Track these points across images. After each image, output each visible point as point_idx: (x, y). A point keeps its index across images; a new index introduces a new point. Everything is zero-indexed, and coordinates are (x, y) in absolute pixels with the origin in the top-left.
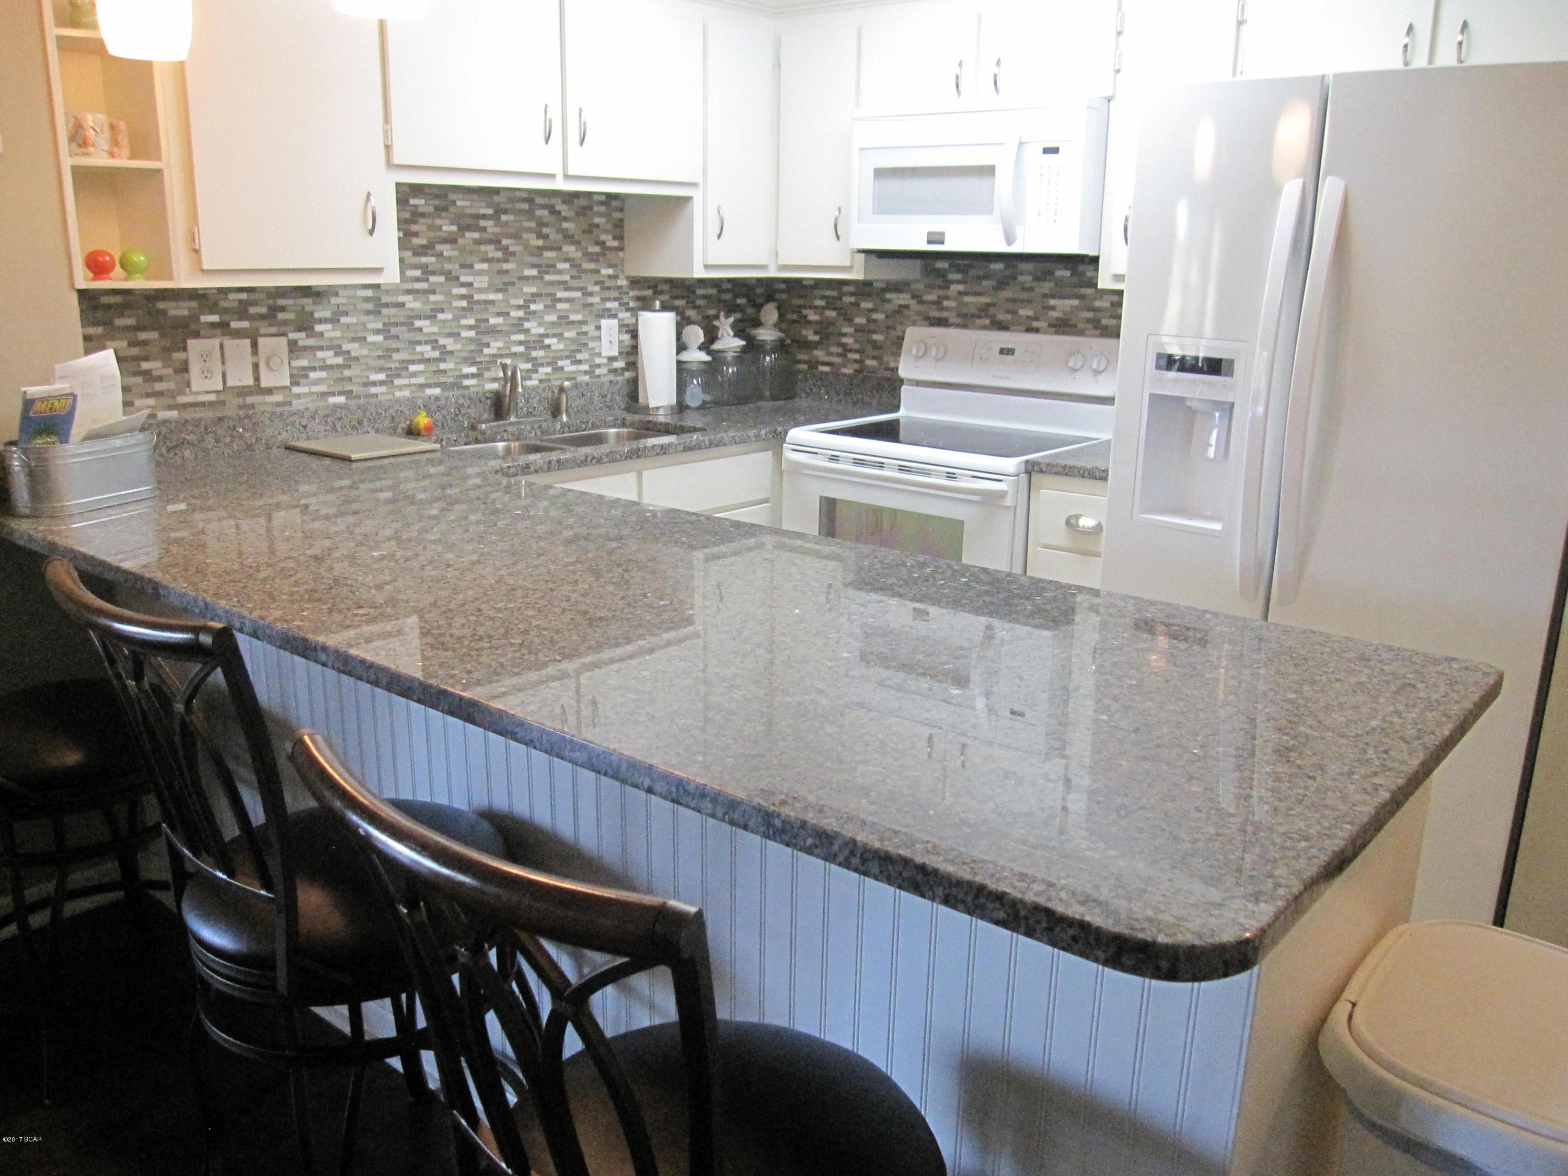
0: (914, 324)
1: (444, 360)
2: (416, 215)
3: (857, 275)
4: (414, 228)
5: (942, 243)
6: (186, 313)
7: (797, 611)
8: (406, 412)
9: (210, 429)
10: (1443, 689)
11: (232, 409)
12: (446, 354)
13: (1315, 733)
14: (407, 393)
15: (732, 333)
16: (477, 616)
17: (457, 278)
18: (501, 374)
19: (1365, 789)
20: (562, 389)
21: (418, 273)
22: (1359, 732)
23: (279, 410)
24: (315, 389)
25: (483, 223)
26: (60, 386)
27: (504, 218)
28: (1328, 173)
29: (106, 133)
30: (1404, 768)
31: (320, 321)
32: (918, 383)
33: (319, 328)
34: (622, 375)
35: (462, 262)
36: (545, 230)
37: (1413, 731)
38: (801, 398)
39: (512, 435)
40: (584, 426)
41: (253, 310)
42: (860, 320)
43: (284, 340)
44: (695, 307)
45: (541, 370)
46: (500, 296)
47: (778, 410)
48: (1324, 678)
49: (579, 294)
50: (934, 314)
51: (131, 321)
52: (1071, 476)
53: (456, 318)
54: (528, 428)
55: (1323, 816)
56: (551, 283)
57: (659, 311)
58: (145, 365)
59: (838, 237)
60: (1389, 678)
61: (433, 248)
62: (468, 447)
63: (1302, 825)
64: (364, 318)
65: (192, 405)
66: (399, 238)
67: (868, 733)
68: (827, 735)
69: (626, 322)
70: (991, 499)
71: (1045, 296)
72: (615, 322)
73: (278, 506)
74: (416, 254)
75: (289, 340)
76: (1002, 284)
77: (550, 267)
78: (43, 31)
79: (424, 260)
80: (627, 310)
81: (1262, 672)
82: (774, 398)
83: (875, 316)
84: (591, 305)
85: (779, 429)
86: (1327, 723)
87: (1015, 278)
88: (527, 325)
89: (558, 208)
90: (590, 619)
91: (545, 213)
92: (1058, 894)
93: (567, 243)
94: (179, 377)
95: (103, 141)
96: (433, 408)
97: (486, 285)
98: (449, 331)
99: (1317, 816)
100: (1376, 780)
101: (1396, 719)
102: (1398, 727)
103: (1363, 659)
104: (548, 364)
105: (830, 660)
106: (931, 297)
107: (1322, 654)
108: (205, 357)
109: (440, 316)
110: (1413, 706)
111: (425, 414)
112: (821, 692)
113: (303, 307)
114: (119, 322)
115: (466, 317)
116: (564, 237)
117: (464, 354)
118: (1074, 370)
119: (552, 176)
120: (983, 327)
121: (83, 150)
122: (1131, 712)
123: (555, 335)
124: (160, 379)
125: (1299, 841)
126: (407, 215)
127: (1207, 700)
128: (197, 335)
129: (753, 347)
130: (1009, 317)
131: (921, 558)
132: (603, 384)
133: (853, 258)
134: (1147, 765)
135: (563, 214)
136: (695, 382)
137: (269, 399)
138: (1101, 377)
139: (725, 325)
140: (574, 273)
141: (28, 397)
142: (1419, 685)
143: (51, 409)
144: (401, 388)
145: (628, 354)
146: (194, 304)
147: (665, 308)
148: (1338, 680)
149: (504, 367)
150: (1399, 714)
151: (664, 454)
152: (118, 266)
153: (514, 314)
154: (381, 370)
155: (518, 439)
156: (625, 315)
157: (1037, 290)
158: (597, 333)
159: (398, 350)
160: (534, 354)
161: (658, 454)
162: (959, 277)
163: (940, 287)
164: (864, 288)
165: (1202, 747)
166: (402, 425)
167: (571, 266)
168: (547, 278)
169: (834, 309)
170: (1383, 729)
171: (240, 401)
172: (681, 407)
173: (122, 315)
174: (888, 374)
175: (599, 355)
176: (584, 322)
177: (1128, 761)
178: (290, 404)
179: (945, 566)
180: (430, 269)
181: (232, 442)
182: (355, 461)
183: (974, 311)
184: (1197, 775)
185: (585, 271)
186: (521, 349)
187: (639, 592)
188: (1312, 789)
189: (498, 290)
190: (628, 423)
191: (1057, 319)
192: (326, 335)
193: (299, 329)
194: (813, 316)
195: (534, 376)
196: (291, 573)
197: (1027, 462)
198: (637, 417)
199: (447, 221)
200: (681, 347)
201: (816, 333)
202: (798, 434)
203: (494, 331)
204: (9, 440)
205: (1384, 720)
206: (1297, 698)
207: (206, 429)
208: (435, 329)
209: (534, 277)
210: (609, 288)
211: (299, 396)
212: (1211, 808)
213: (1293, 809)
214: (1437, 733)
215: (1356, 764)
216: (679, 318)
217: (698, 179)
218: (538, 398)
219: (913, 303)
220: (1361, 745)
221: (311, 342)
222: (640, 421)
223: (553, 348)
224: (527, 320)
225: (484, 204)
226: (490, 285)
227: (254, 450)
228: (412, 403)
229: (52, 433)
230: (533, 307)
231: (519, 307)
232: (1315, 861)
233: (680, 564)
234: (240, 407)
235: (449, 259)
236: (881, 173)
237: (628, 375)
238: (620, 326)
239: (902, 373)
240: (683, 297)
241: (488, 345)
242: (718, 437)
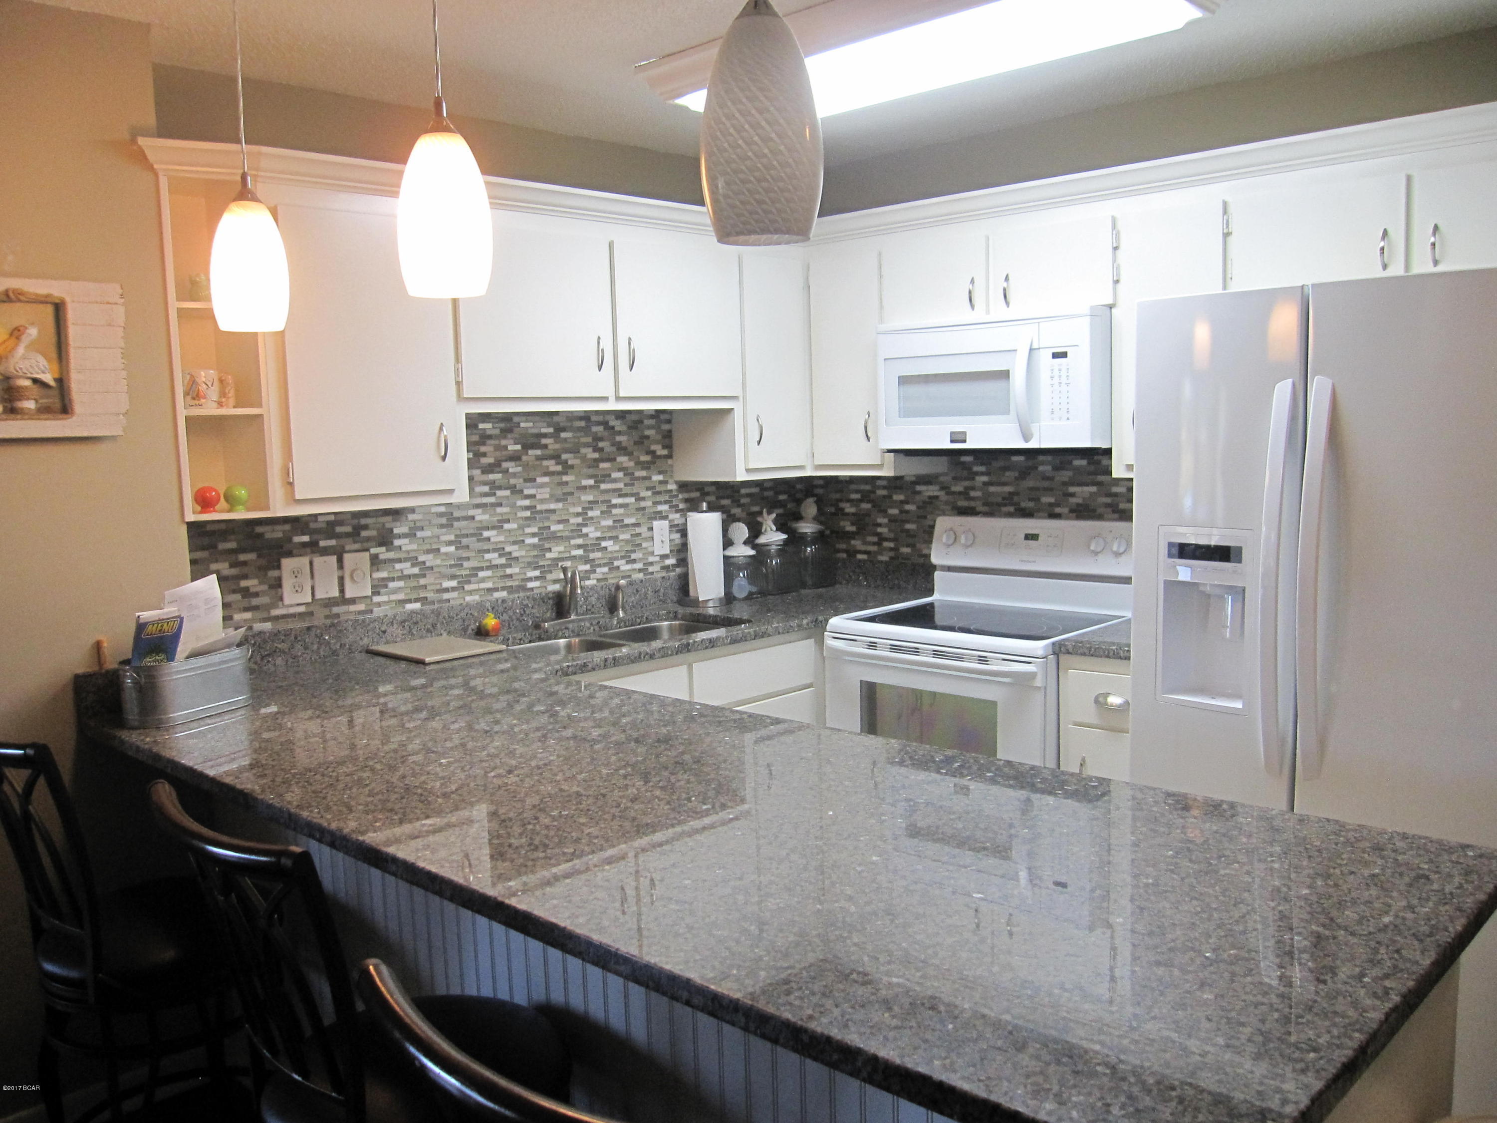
0: (944, 514)
1: (510, 566)
2: (485, 438)
3: (888, 472)
4: (483, 449)
5: (965, 441)
6: (280, 535)
7: (831, 813)
8: (476, 614)
9: (299, 638)
10: (1457, 880)
11: (319, 619)
12: (512, 560)
13: (1327, 933)
14: (476, 598)
15: (774, 528)
16: (534, 825)
17: (521, 491)
18: (562, 576)
19: (1375, 993)
20: (618, 588)
21: (486, 489)
22: (1371, 929)
23: (361, 617)
24: (394, 597)
25: (544, 441)
26: (170, 610)
27: (563, 435)
28: (1316, 373)
29: (216, 387)
30: (1415, 968)
31: (399, 536)
32: (950, 569)
33: (397, 542)
34: (674, 571)
35: (526, 477)
36: (601, 444)
37: (1426, 927)
38: (841, 583)
39: (573, 631)
40: (638, 620)
41: (339, 529)
42: (894, 511)
43: (367, 554)
44: (739, 506)
45: (598, 570)
46: (560, 505)
47: (820, 596)
48: (1337, 871)
49: (632, 500)
50: (962, 503)
51: (232, 545)
52: (1097, 656)
53: (521, 528)
54: (588, 624)
55: (1335, 1025)
56: (607, 491)
57: (705, 512)
58: (244, 583)
59: (868, 439)
60: (1403, 869)
61: (500, 466)
62: (533, 644)
63: (1311, 1034)
64: (437, 531)
65: (284, 617)
66: (468, 459)
67: (893, 942)
68: (855, 944)
69: (676, 523)
70: (1022, 681)
71: (1065, 484)
72: (666, 523)
73: (358, 707)
74: (483, 472)
75: (370, 555)
76: (1024, 474)
77: (606, 477)
78: (166, 303)
79: (492, 477)
80: (677, 511)
81: (1276, 866)
82: (816, 586)
83: (908, 507)
84: (644, 509)
85: (820, 618)
86: (1339, 921)
87: (1036, 468)
88: (585, 530)
89: (611, 423)
90: (638, 826)
91: (600, 429)
92: (1069, 1113)
93: (620, 455)
94: (273, 592)
95: (213, 394)
96: (501, 609)
97: (547, 496)
98: (514, 539)
99: (1327, 1023)
100: (1387, 983)
101: (1409, 915)
102: (1409, 923)
103: (1378, 848)
104: (605, 565)
105: (860, 865)
106: (958, 488)
107: (1336, 844)
108: (296, 574)
109: (506, 526)
110: (1428, 899)
111: (493, 616)
112: (850, 898)
113: (384, 524)
114: (222, 546)
115: (529, 526)
116: (618, 449)
117: (529, 560)
118: (1096, 553)
119: (605, 399)
120: (1010, 515)
121: (197, 402)
122: (1146, 914)
123: (610, 538)
124: (257, 595)
125: (1308, 1052)
126: (476, 438)
127: (1221, 898)
128: (290, 554)
129: (795, 540)
130: (1031, 504)
131: (949, 753)
132: (656, 580)
133: (883, 458)
134: (1160, 971)
135: (617, 429)
136: (741, 575)
137: (352, 608)
138: (1123, 559)
139: (768, 521)
140: (627, 480)
141: (141, 621)
142: (1434, 877)
143: (160, 630)
144: (471, 592)
145: (679, 551)
146: (287, 527)
147: (711, 509)
148: (1352, 873)
149: (564, 570)
150: (1411, 908)
151: (713, 647)
152: (222, 499)
153: (573, 520)
154: (453, 577)
155: (578, 635)
156: (676, 517)
157: (1057, 478)
158: (649, 534)
159: (468, 559)
160: (592, 556)
161: (707, 648)
162: (982, 469)
163: (966, 479)
164: (895, 483)
165: (1214, 950)
166: (473, 627)
167: (625, 475)
168: (603, 486)
169: (869, 502)
170: (1396, 926)
171: (326, 612)
172: (729, 598)
173: (225, 540)
174: (922, 560)
175: (652, 553)
176: (638, 525)
177: (1142, 967)
178: (371, 612)
179: (972, 761)
180: (497, 484)
181: (319, 649)
182: (430, 664)
183: (999, 500)
184: (1209, 981)
185: (638, 479)
186: (580, 552)
187: (684, 796)
188: (1322, 994)
189: (558, 500)
190: (680, 616)
191: (1078, 505)
192: (404, 549)
193: (381, 545)
194: (849, 509)
195: (592, 576)
196: (367, 782)
197: (1054, 644)
198: (689, 610)
199: (512, 441)
200: (728, 543)
201: (853, 524)
202: (835, 622)
203: (555, 538)
204: (121, 660)
205: (1397, 916)
206: (1311, 894)
207: (296, 638)
208: (502, 538)
209: (591, 487)
210: (659, 493)
211: (379, 604)
212: (1222, 1017)
213: (1302, 1017)
214: (1451, 929)
215: (1365, 965)
216: (725, 516)
217: (737, 392)
218: (596, 595)
219: (941, 494)
220: (1373, 944)
221: (391, 555)
222: (691, 614)
223: (609, 549)
224: (586, 525)
225: (545, 424)
226: (552, 496)
227: (338, 655)
228: (481, 608)
229: (160, 652)
230: (590, 514)
231: (578, 515)
232: (1323, 1073)
233: (723, 765)
234: (327, 617)
235: (514, 475)
236: (904, 380)
237: (678, 570)
238: (671, 526)
239: (934, 560)
240: (728, 498)
241: (550, 550)
242: (763, 628)
